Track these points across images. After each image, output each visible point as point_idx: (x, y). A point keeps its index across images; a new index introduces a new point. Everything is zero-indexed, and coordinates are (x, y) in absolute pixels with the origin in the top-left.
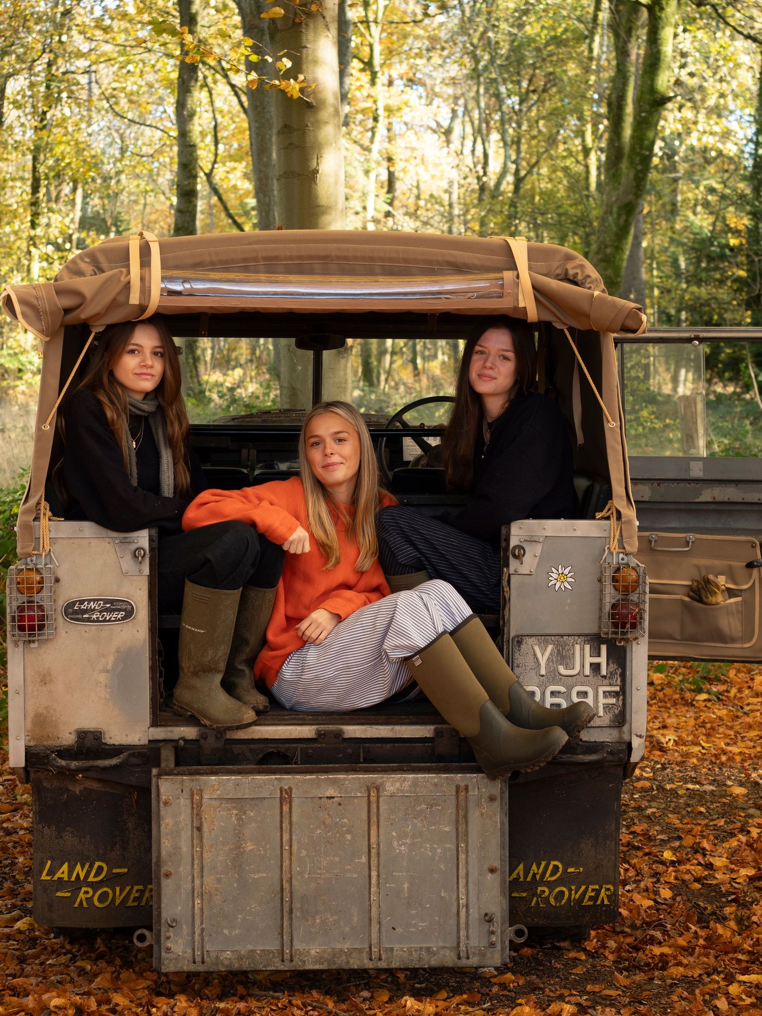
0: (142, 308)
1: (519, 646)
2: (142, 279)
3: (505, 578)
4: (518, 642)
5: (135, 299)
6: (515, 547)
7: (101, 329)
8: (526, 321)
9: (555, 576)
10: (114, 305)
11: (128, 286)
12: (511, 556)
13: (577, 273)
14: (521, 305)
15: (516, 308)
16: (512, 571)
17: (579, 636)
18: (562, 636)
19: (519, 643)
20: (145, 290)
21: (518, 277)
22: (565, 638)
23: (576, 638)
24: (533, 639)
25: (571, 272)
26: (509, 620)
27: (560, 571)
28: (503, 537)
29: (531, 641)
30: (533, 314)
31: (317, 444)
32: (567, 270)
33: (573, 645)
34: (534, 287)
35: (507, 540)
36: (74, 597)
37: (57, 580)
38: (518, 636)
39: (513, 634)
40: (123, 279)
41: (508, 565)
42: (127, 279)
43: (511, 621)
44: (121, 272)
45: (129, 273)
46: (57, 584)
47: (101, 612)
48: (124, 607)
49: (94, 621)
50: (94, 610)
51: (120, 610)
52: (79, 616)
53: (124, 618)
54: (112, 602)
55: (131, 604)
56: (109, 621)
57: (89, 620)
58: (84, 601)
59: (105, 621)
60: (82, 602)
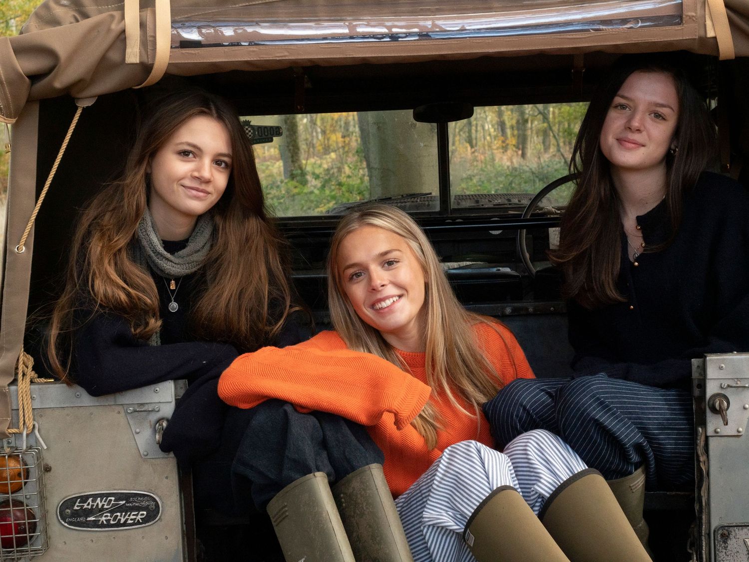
0: (146, 68)
1: (725, 542)
2: (143, 25)
3: (701, 442)
4: (723, 535)
5: (133, 55)
6: (714, 397)
7: (89, 103)
8: (719, 58)
10: (103, 65)
11: (122, 37)
12: (708, 410)
14: (710, 34)
15: (704, 40)
16: (710, 431)
19: (725, 537)
20: (148, 42)
24: (745, 530)
26: (708, 504)
28: (695, 383)
29: (743, 533)
30: (727, 47)
31: (358, 275)
35: (702, 386)
36: (73, 492)
37: (48, 469)
38: (723, 527)
39: (715, 524)
40: (115, 27)
41: (704, 424)
42: (121, 26)
43: (713, 505)
44: (112, 17)
45: (123, 18)
46: (48, 475)
47: (112, 512)
48: (145, 504)
49: (103, 526)
50: (102, 509)
51: (139, 509)
52: (82, 519)
53: (145, 520)
54: (127, 497)
55: (154, 500)
56: (125, 524)
57: (95, 524)
58: (88, 497)
59: (118, 525)
60: (84, 499)
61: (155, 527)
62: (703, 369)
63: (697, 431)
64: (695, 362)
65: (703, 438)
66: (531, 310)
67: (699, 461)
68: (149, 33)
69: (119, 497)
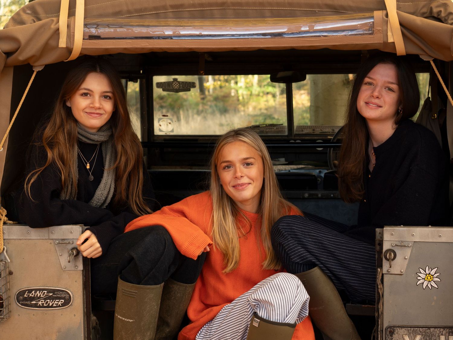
0: (69, 50)
1: (391, 336)
2: (68, 26)
3: (379, 277)
4: (390, 332)
5: (63, 43)
6: (388, 251)
7: (40, 69)
8: (396, 54)
9: (423, 276)
10: (47, 48)
11: (57, 32)
12: (384, 259)
13: (441, 11)
14: (390, 40)
15: (386, 44)
16: (385, 271)
17: (444, 328)
18: (429, 328)
19: (392, 333)
20: (71, 36)
21: (387, 16)
22: (432, 329)
23: (442, 330)
24: (403, 329)
25: (435, 10)
26: (382, 313)
27: (427, 272)
28: (377, 242)
29: (402, 331)
30: (401, 48)
31: (228, 167)
32: (431, 9)
33: (439, 336)
34: (401, 24)
35: (381, 244)
36: (24, 286)
37: (11, 273)
38: (390, 327)
39: (386, 325)
40: (53, 27)
41: (381, 266)
42: (57, 25)
43: (385, 314)
44: (53, 20)
45: (58, 22)
46: (11, 276)
47: (45, 299)
48: (63, 296)
49: (40, 307)
50: (40, 297)
51: (60, 298)
52: (28, 303)
53: (63, 305)
54: (53, 291)
55: (69, 294)
56: (52, 307)
57: (36, 306)
58: (32, 290)
59: (48, 307)
60: (30, 291)
61: (69, 309)
62: (382, 234)
63: (377, 271)
64: (378, 230)
65: (381, 275)
66: (320, 195)
67: (378, 288)
68: (72, 31)
69: (49, 291)
